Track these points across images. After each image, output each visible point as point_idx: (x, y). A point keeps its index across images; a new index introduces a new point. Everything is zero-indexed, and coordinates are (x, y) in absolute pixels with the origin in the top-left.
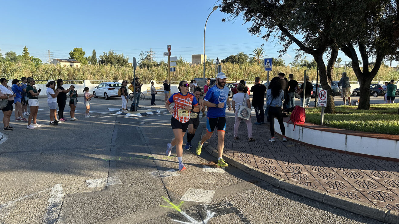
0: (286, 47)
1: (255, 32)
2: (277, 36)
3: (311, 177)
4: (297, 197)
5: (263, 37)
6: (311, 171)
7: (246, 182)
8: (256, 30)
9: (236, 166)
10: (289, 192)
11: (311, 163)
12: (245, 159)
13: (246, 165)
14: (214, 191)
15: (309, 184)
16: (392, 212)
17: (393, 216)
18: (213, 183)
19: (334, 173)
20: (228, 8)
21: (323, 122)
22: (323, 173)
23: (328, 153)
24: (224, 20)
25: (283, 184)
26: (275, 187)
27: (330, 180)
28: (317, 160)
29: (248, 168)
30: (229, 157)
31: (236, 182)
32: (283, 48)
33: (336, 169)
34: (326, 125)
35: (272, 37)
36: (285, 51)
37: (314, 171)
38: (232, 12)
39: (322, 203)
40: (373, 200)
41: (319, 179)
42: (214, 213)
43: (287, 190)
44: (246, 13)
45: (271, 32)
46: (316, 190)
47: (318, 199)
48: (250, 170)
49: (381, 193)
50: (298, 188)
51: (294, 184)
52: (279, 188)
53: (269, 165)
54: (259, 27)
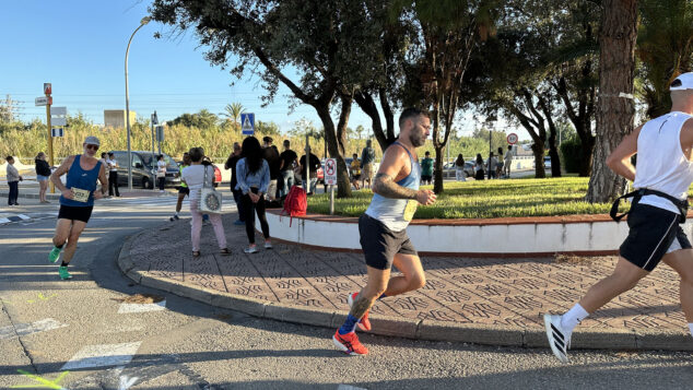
0: (273, 91)
1: (216, 59)
2: (256, 71)
3: (315, 292)
4: (292, 327)
5: (233, 72)
6: (315, 283)
7: (203, 319)
8: (219, 57)
9: (187, 295)
10: (280, 321)
11: (315, 273)
12: (204, 281)
13: (205, 290)
14: (139, 343)
15: (311, 303)
16: (425, 322)
17: (426, 327)
18: (138, 329)
19: (348, 282)
20: (164, 14)
21: (333, 209)
22: (332, 283)
23: (341, 255)
24: (157, 36)
25: (269, 310)
26: (256, 317)
27: (342, 292)
28: (325, 266)
29: (210, 294)
30: (174, 282)
31: (185, 321)
32: (267, 93)
33: (352, 277)
34: (337, 213)
35: (246, 72)
36: (271, 97)
37: (320, 283)
38: (173, 22)
39: (331, 328)
40: (401, 310)
41: (326, 293)
42: (135, 379)
43: (276, 318)
44: (199, 27)
45: (244, 63)
46: (321, 310)
47: (323, 324)
48: (214, 296)
49: (412, 299)
50: (293, 312)
51: (288, 306)
52: (262, 318)
53: (247, 285)
54: (225, 53)
